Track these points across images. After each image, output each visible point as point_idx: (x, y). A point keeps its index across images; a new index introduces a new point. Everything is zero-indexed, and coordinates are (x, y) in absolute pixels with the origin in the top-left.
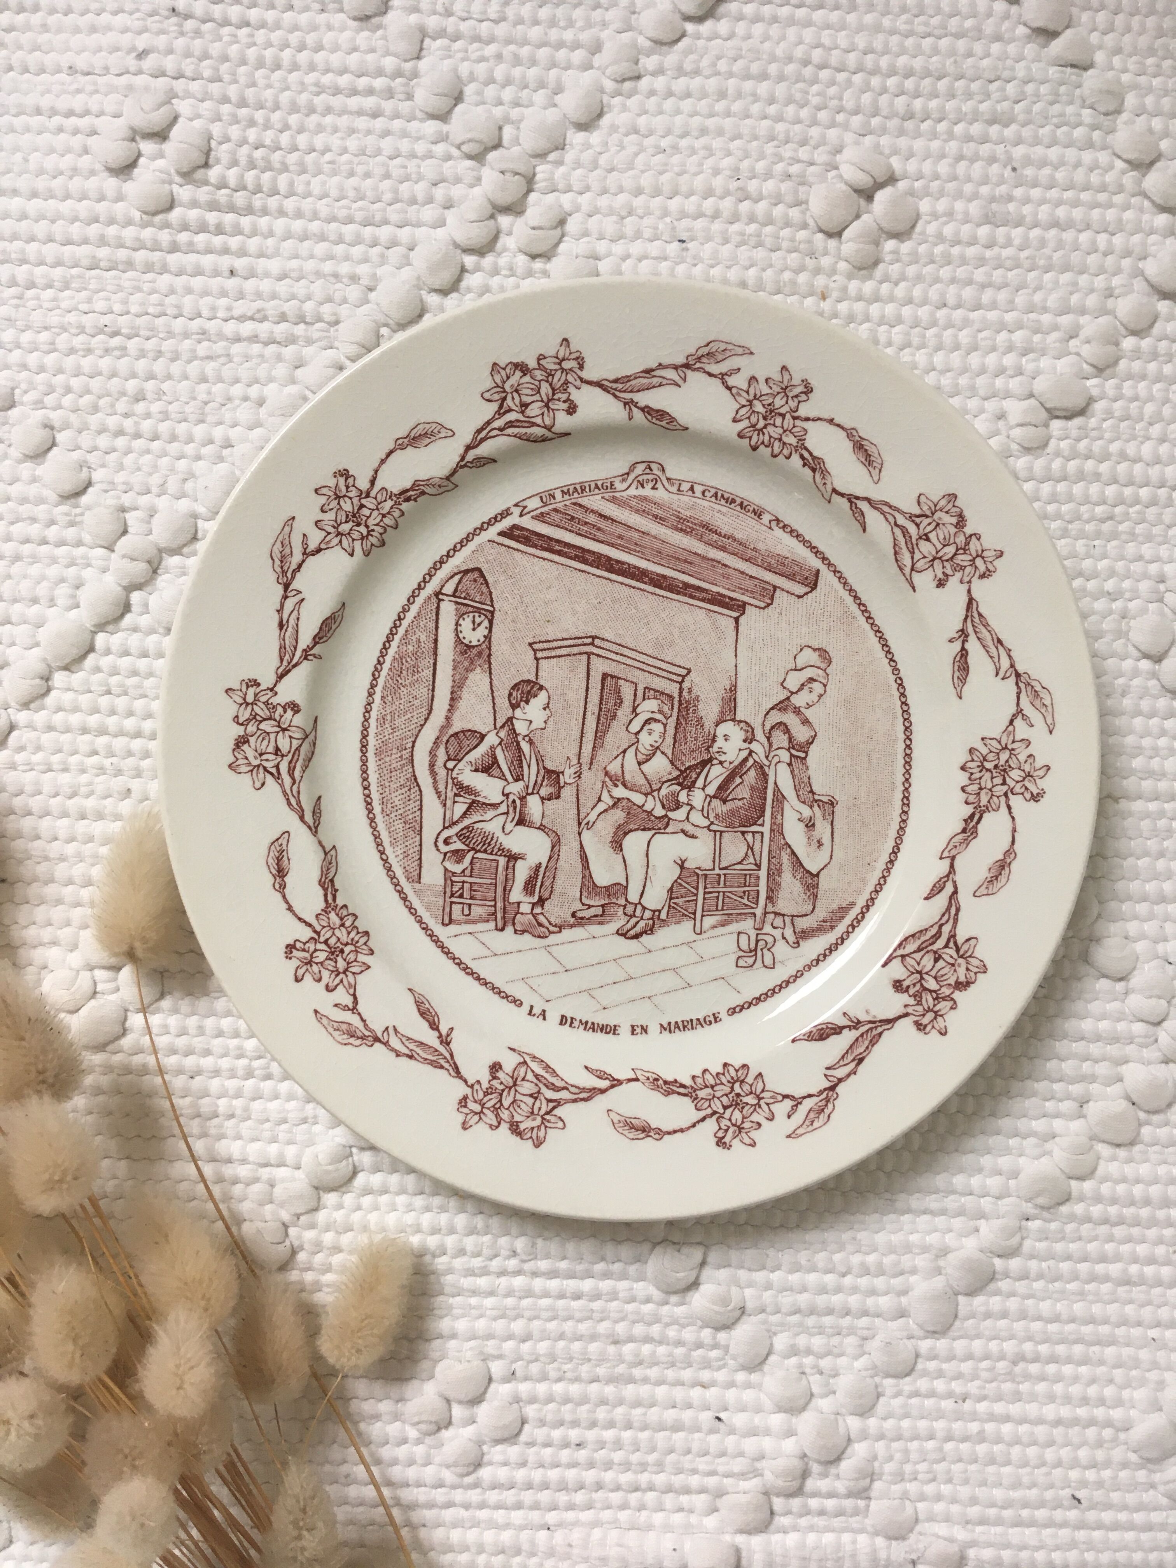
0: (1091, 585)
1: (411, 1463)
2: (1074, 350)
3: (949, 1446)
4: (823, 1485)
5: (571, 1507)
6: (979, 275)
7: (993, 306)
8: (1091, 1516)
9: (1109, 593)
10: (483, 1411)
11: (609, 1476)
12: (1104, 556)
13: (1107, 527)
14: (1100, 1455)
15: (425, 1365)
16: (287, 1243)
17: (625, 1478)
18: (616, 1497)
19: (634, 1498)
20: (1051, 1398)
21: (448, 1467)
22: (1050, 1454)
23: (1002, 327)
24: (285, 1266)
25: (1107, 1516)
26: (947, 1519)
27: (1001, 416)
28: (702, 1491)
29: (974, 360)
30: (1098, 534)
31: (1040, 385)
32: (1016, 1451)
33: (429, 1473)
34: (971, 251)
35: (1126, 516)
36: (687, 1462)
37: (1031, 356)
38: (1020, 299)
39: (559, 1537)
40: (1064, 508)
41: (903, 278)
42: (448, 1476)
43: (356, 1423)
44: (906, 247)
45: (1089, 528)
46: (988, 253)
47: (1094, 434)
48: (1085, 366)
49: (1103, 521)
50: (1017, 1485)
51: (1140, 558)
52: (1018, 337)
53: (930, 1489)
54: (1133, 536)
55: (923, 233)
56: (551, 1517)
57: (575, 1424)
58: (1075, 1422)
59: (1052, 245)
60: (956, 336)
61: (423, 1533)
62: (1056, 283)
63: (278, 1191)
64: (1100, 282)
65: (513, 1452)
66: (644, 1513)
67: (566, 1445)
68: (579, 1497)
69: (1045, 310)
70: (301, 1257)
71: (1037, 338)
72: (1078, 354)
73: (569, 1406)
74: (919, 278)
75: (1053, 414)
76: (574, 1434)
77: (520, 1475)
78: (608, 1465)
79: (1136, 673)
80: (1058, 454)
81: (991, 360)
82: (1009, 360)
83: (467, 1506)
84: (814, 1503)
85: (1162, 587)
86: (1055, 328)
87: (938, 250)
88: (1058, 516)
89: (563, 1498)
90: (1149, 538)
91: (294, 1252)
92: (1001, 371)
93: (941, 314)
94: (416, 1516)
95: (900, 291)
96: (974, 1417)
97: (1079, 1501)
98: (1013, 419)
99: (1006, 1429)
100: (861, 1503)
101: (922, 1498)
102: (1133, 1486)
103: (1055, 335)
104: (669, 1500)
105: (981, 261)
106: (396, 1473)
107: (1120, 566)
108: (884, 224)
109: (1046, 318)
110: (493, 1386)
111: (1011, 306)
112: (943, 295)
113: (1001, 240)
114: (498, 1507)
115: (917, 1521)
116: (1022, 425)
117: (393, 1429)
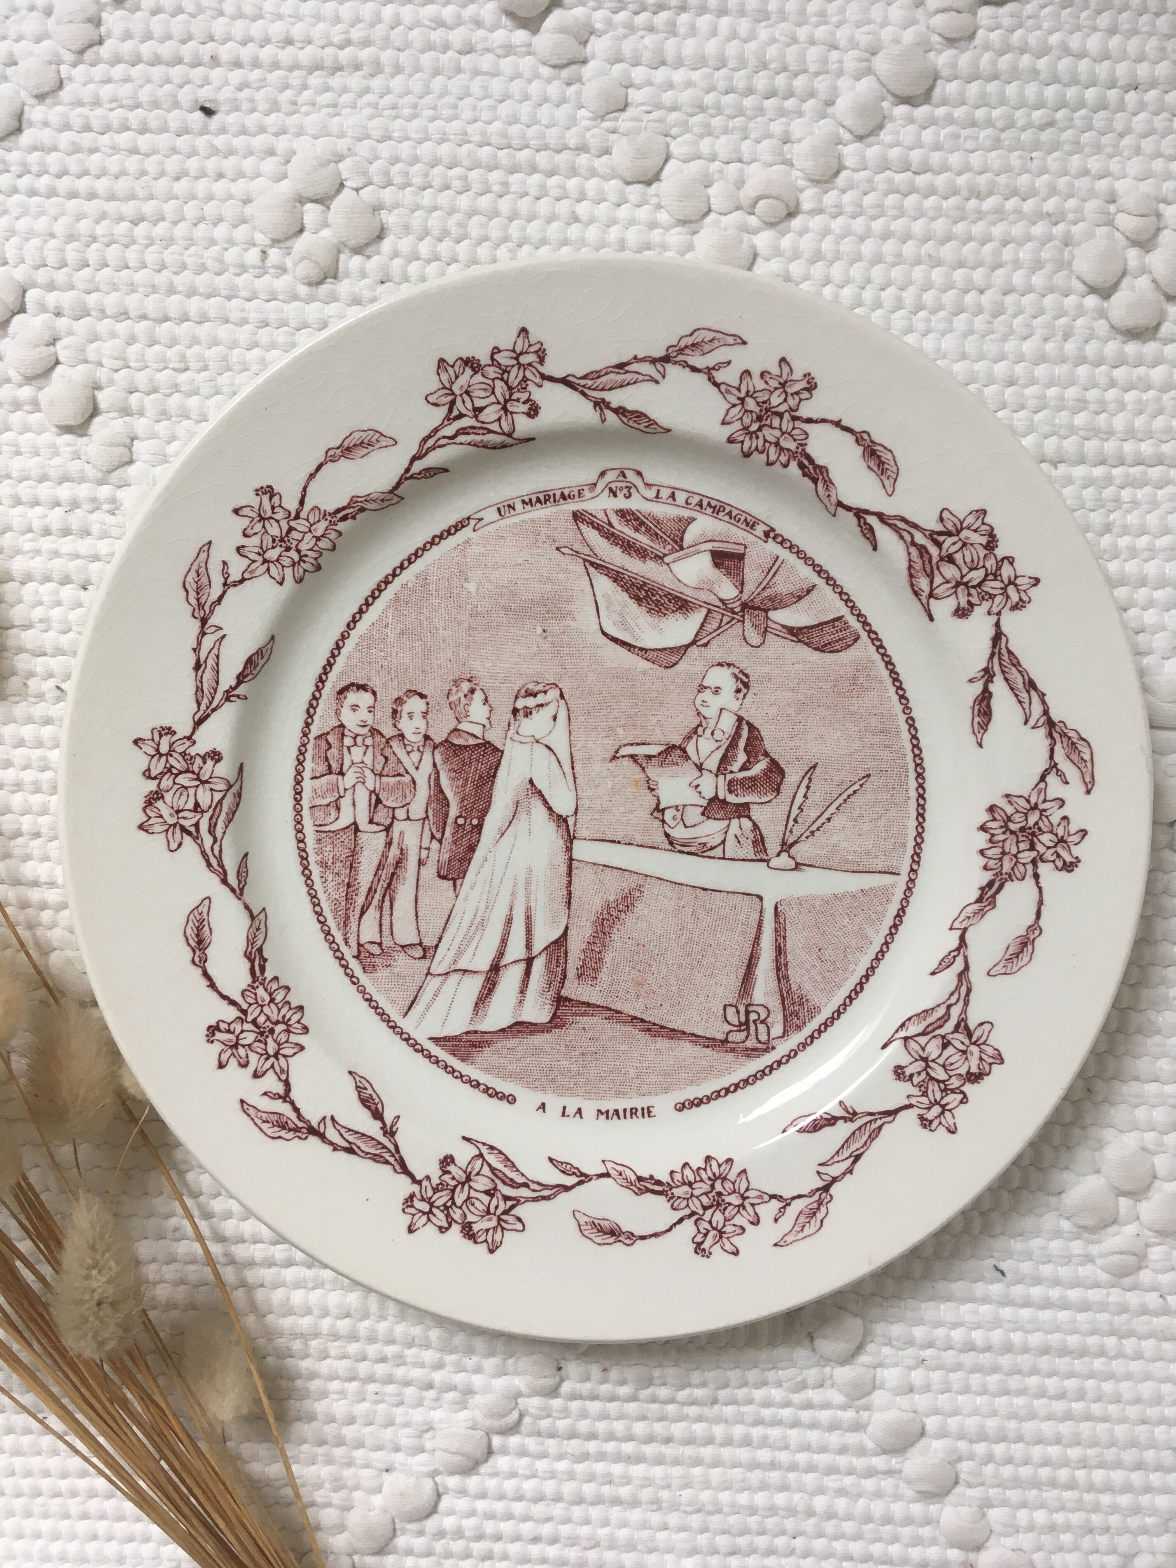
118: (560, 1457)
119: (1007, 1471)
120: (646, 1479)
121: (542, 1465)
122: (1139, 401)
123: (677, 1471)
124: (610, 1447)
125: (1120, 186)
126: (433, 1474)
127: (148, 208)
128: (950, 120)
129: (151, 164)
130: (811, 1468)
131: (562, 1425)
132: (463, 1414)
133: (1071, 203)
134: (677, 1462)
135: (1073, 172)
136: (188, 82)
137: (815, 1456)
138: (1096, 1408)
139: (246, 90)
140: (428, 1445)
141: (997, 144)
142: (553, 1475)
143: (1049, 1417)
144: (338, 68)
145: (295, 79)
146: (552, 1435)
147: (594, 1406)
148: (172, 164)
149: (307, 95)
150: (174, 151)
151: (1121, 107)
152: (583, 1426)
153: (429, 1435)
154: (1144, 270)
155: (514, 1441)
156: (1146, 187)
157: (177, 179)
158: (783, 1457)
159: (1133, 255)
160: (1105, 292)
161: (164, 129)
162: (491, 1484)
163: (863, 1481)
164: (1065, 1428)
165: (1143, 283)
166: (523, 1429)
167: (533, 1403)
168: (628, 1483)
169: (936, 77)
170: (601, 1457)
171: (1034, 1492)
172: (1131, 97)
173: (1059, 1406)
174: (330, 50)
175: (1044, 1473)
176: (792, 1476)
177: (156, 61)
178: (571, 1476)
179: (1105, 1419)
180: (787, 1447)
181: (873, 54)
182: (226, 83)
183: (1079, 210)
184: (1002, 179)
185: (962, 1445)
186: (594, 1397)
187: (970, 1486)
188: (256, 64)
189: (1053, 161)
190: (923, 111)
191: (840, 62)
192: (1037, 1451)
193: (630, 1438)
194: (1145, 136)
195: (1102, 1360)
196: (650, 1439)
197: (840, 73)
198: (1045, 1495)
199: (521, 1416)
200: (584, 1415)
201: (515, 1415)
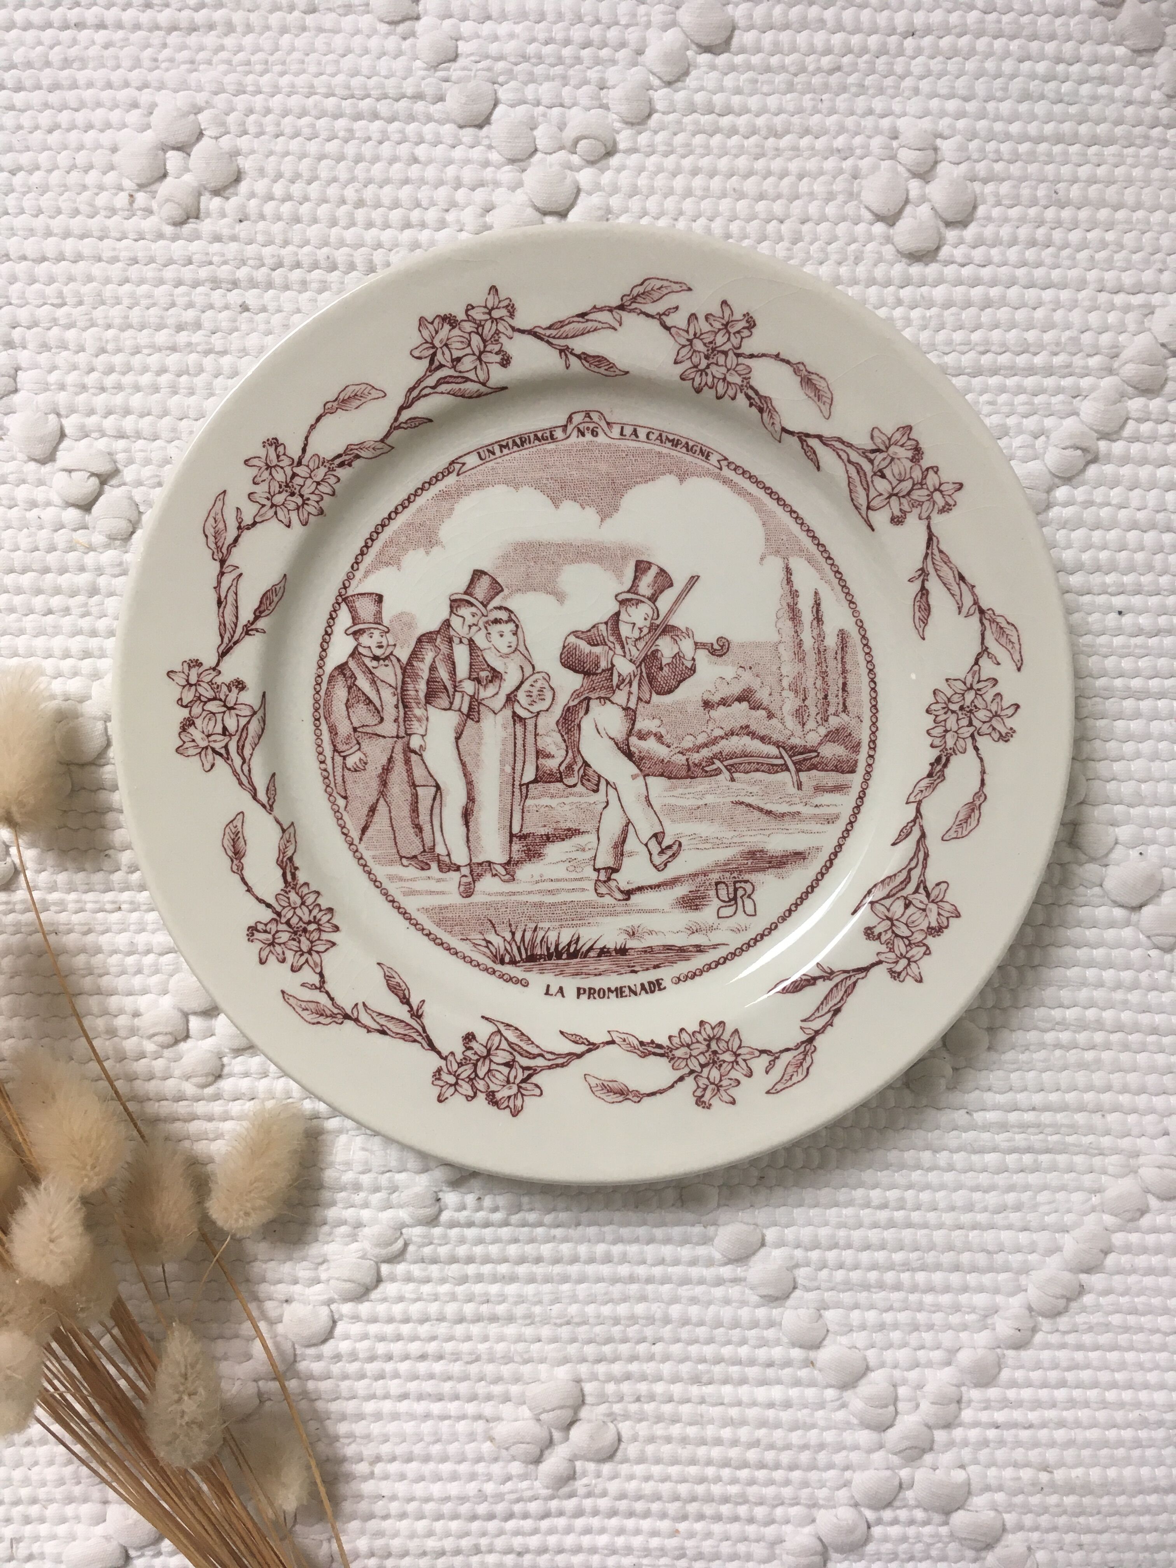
0: (820, 144)
9: (839, 151)
12: (832, 111)
13: (834, 80)
30: (826, 87)
35: (854, 68)
40: (788, 60)
42: (189, 1088)
45: (817, 80)
49: (831, 72)
51: (870, 112)
54: (862, 88)
79: (870, 238)
85: (895, 144)
88: (783, 68)
90: (881, 91)
91: (16, 871)
107: (850, 122)
118: (443, 1281)
119: (840, 1275)
120: (520, 1296)
121: (426, 1289)
122: (924, 318)
123: (547, 1288)
124: (487, 1269)
125: (902, 124)
126: (329, 1302)
127: (25, 159)
128: (749, 67)
129: (26, 119)
130: (665, 1280)
131: (443, 1251)
132: (354, 1246)
133: (858, 140)
134: (547, 1280)
135: (859, 112)
136: (58, 43)
137: (670, 1269)
138: (916, 1216)
139: (111, 49)
140: (324, 1276)
141: (790, 88)
142: (436, 1298)
143: (875, 1225)
144: (193, 29)
145: (157, 37)
146: (434, 1261)
147: (470, 1233)
148: (45, 118)
149: (166, 53)
150: (46, 105)
151: (901, 52)
152: (462, 1251)
153: (325, 1266)
154: (923, 199)
155: (401, 1268)
156: (926, 124)
157: (50, 131)
158: (641, 1271)
159: (914, 185)
160: (890, 219)
161: (38, 87)
162: (381, 1309)
163: (713, 1290)
164: (889, 1235)
165: (924, 211)
166: (408, 1256)
167: (416, 1233)
168: (503, 1301)
169: (734, 29)
170: (479, 1279)
171: (865, 1294)
172: (909, 42)
173: (883, 1215)
174: (186, 13)
175: (873, 1276)
176: (650, 1288)
177: (28, 26)
178: (453, 1297)
179: (925, 1226)
180: (644, 1262)
181: (677, 8)
182: (93, 43)
183: (866, 147)
184: (796, 120)
185: (799, 1253)
186: (470, 1224)
187: (807, 1290)
188: (119, 26)
189: (841, 102)
190: (722, 59)
191: (648, 14)
192: (865, 1257)
193: (505, 1260)
194: (922, 78)
195: (919, 1172)
196: (522, 1260)
197: (648, 25)
198: (874, 1296)
199: (406, 1245)
200: (462, 1241)
201: (400, 1244)
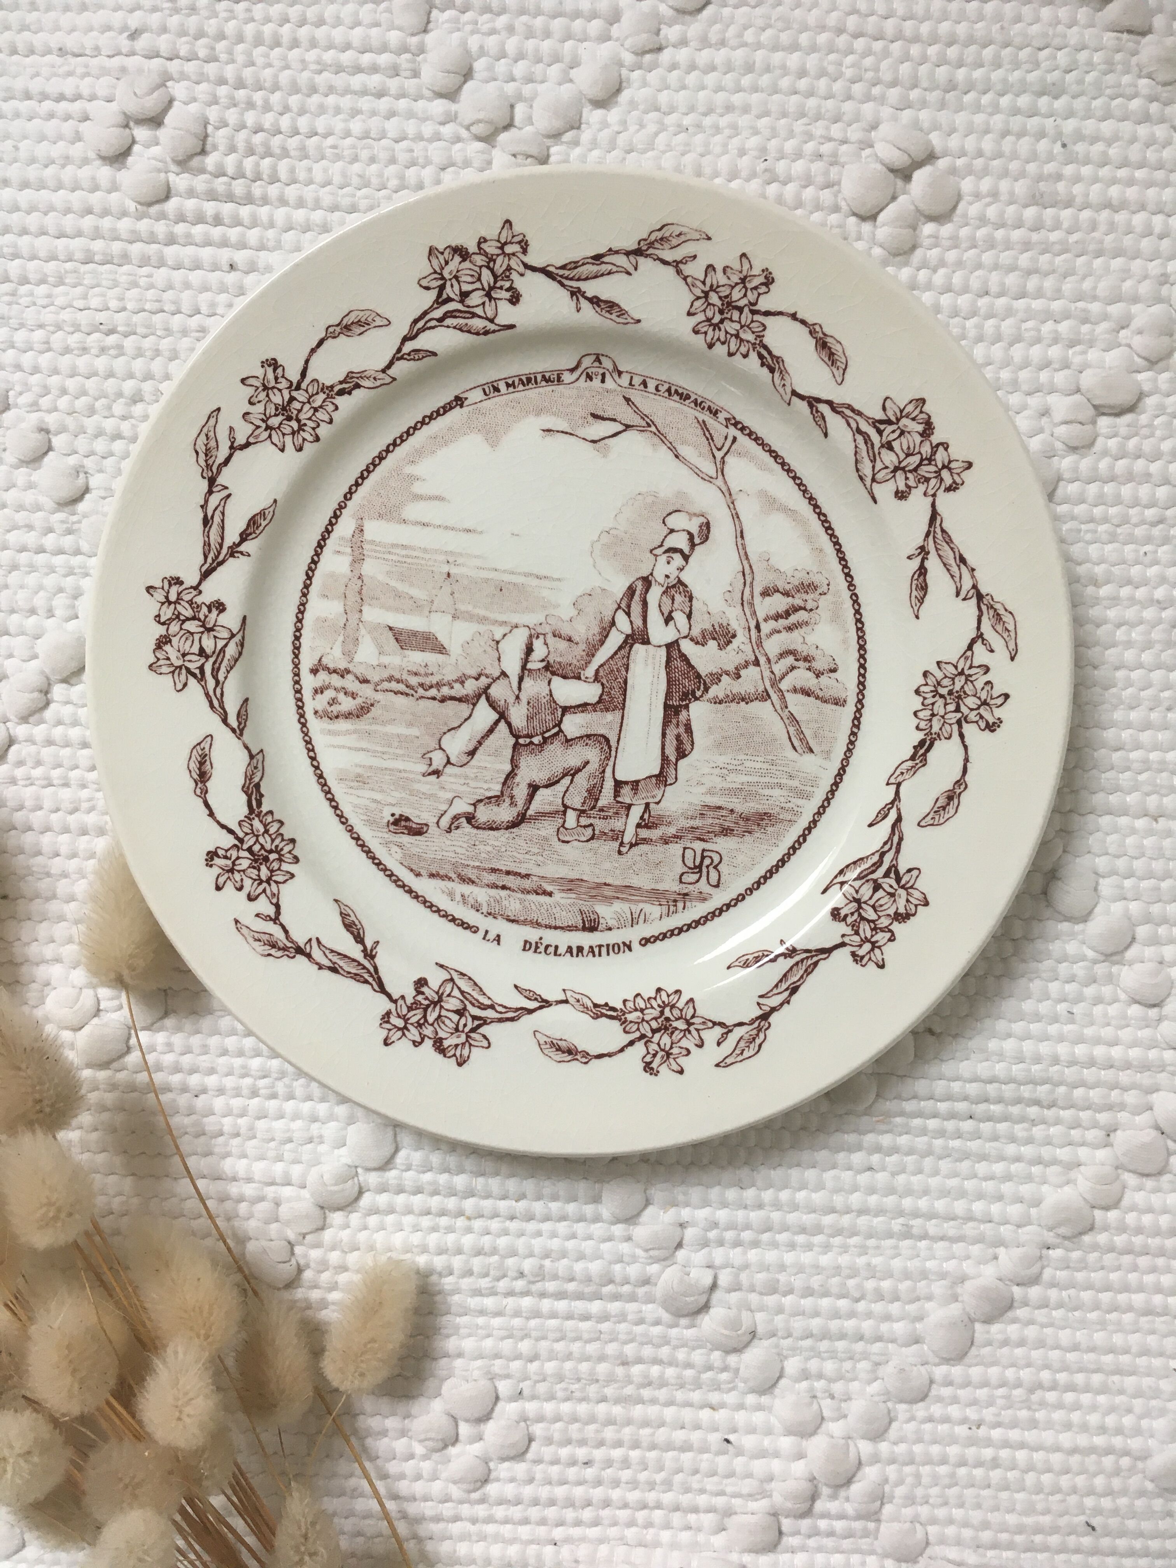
0: (1140, 594)
1: (418, 1477)
2: (1124, 342)
3: (962, 1471)
4: (833, 1506)
5: (578, 1523)
6: (1024, 260)
7: (1039, 294)
8: (1105, 1542)
9: (1158, 601)
10: (490, 1428)
11: (616, 1494)
12: (1155, 562)
13: (1157, 531)
14: (1116, 1483)
15: (431, 1384)
16: (293, 1262)
17: (633, 1496)
18: (623, 1515)
19: (641, 1516)
20: (1068, 1426)
21: (455, 1482)
22: (1065, 1481)
23: (1047, 316)
24: (292, 1283)
25: (1122, 1543)
26: (959, 1542)
27: (1045, 412)
28: (710, 1510)
29: (1017, 352)
30: (1149, 538)
31: (1087, 379)
32: (1030, 1478)
33: (437, 1487)
34: (1016, 235)
36: (695, 1482)
37: (1078, 348)
38: (1068, 286)
39: (565, 1551)
40: (1111, 511)
41: (942, 263)
42: (455, 1491)
43: (362, 1439)
44: (946, 230)
45: (1139, 532)
46: (1035, 237)
47: (1145, 431)
48: (1136, 358)
49: (1154, 524)
50: (1030, 1510)
52: (1064, 327)
53: (941, 1513)
55: (965, 215)
56: (558, 1533)
57: (582, 1442)
58: (1092, 1450)
59: (1103, 228)
60: (998, 327)
61: (429, 1546)
62: (1107, 269)
63: (283, 1210)
64: (1154, 268)
65: (520, 1469)
66: (651, 1531)
67: (573, 1463)
68: (587, 1514)
69: (1095, 298)
70: (308, 1275)
71: (1085, 328)
72: (1129, 346)
73: (576, 1426)
74: (960, 264)
75: (1100, 410)
76: (581, 1453)
77: (528, 1491)
78: (616, 1483)
80: (1105, 453)
81: (1036, 352)
82: (1055, 352)
83: (474, 1521)
84: (823, 1524)
86: (1105, 317)
87: (981, 233)
88: (1105, 520)
89: (570, 1515)
91: (300, 1270)
92: (1046, 364)
93: (983, 302)
94: (424, 1530)
95: (939, 278)
96: (988, 1442)
97: (1093, 1529)
98: (1058, 415)
99: (1021, 1455)
100: (871, 1525)
101: (933, 1521)
102: (1150, 1514)
103: (1104, 326)
104: (677, 1518)
105: (1027, 246)
106: (403, 1487)
108: (922, 206)
109: (1095, 307)
110: (500, 1405)
111: (1058, 294)
112: (985, 282)
113: (1049, 222)
114: (506, 1521)
115: (928, 1543)
116: (1066, 423)
117: (400, 1445)
